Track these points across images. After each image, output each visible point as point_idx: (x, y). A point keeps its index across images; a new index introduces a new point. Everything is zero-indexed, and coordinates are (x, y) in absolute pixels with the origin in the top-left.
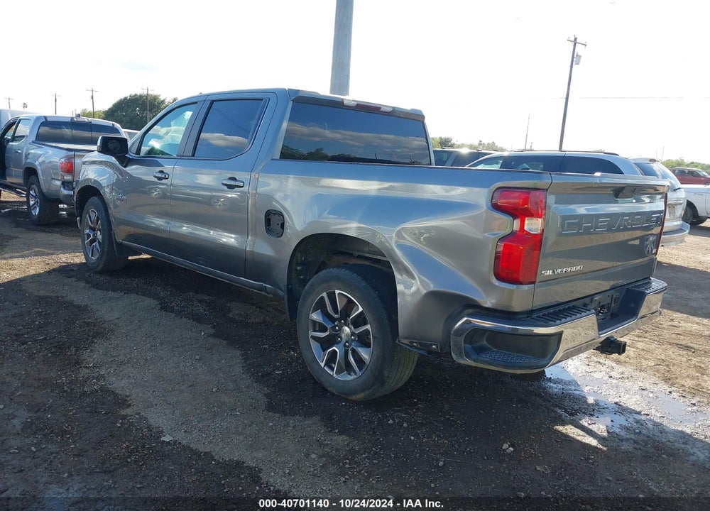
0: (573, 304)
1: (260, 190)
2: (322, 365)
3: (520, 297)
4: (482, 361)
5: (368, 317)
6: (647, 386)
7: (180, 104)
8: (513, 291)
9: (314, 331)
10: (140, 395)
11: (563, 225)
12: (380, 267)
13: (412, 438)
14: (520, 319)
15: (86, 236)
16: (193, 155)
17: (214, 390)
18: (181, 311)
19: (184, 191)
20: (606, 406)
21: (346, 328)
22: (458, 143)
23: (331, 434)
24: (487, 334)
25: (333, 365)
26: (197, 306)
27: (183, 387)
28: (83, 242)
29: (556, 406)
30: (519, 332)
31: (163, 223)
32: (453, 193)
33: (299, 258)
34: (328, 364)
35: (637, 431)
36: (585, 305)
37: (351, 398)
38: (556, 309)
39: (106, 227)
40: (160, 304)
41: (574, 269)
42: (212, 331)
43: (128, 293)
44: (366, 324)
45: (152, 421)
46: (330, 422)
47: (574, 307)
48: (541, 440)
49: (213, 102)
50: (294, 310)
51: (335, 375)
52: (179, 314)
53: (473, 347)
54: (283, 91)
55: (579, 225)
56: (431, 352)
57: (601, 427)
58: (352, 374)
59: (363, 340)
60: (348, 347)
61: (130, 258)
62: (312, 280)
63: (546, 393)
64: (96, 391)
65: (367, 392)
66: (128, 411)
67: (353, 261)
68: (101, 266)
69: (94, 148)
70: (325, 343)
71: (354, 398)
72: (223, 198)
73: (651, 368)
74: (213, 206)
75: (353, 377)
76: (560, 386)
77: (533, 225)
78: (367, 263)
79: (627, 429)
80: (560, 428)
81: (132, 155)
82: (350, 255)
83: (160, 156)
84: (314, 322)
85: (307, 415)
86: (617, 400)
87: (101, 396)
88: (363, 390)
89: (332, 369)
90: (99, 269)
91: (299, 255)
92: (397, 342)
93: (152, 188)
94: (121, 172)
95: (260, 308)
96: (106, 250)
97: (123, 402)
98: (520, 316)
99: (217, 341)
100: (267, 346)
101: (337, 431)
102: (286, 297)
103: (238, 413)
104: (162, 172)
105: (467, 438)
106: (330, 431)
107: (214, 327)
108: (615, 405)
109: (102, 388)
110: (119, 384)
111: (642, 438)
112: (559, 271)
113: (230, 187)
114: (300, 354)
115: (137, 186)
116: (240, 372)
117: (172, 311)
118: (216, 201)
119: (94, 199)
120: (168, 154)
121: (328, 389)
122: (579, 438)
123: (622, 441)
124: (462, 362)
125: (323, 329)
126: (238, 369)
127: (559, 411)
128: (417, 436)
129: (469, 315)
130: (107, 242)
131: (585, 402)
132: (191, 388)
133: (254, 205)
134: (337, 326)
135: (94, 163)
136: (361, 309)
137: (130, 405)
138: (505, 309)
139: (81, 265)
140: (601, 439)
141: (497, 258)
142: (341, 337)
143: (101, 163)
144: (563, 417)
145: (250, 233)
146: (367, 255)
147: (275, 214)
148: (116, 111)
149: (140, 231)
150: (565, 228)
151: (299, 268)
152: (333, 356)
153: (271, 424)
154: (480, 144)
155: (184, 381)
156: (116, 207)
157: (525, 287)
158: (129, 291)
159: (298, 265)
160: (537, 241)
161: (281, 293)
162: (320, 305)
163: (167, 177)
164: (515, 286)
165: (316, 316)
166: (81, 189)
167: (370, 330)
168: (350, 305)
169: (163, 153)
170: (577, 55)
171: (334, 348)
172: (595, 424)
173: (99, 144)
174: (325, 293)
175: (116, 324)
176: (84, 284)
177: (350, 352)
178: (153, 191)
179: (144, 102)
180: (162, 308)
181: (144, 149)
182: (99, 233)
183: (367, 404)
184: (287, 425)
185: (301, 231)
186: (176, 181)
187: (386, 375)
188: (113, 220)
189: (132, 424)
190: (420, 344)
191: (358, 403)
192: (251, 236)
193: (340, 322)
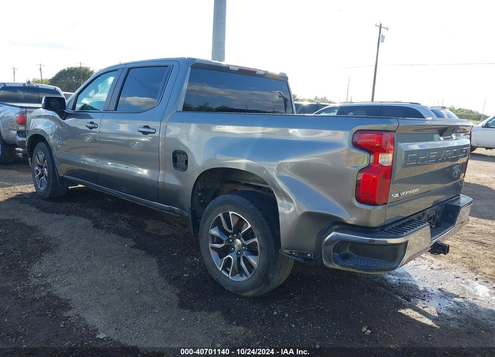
0: (412, 218)
1: (168, 135)
2: (220, 269)
3: (376, 215)
4: (348, 266)
5: (256, 232)
6: (459, 275)
7: (105, 71)
8: (370, 211)
9: (213, 243)
10: (79, 299)
11: (406, 158)
12: (261, 192)
13: (293, 326)
14: (376, 232)
15: (36, 172)
16: (116, 109)
17: (137, 292)
18: (110, 228)
19: (110, 137)
20: (433, 292)
21: (238, 240)
22: (301, 98)
23: (230, 325)
24: (349, 245)
25: (228, 269)
26: (122, 224)
27: (113, 291)
28: (34, 176)
29: (397, 294)
30: (376, 243)
31: (94, 161)
32: (321, 135)
33: (200, 187)
34: (224, 268)
35: (459, 312)
36: (419, 218)
37: (243, 295)
38: (401, 223)
39: (51, 165)
40: (94, 223)
41: (413, 191)
42: (133, 243)
43: (68, 215)
44: (253, 237)
45: (88, 321)
46: (229, 315)
47: (413, 220)
48: (390, 322)
49: (129, 69)
50: (196, 226)
51: (230, 277)
52: (108, 230)
53: (340, 255)
54: (184, 59)
55: (417, 159)
56: (306, 259)
57: (433, 310)
58: (244, 275)
59: (252, 250)
60: (240, 255)
61: (70, 187)
62: (210, 204)
63: (388, 284)
64: (44, 297)
65: (256, 290)
66: (70, 313)
67: (240, 188)
68: (48, 194)
69: (40, 105)
70: (222, 253)
71: (246, 294)
72: (138, 141)
73: (459, 260)
74: (130, 147)
75: (245, 278)
76: (397, 278)
77: (385, 159)
78: (251, 189)
79: (451, 310)
80: (403, 311)
81: (69, 110)
82: (239, 183)
83: (91, 111)
84: (213, 236)
85: (211, 310)
86: (440, 287)
87: (48, 301)
88: (253, 289)
89: (228, 272)
90: (47, 196)
91: (199, 184)
92: (280, 252)
93: (86, 135)
94: (62, 124)
95: (169, 223)
96: (51, 182)
97: (65, 305)
98: (377, 230)
99: (138, 251)
100: (175, 254)
101: (235, 323)
102: (190, 216)
103: (157, 311)
104: (92, 123)
105: (334, 324)
106: (230, 323)
107: (135, 240)
108: (439, 291)
109: (49, 295)
110: (61, 291)
111: (464, 317)
112: (403, 194)
113: (145, 133)
114: (202, 259)
115: (75, 133)
116: (156, 276)
117: (102, 228)
118: (133, 144)
119: (41, 144)
120: (96, 109)
121: (226, 288)
122: (418, 319)
123: (449, 320)
124: (331, 266)
125: (220, 241)
126: (155, 274)
127: (399, 298)
128: (296, 324)
129: (336, 230)
130: (52, 177)
131: (418, 290)
132: (119, 291)
133: (163, 147)
134: (231, 239)
135: (40, 117)
136: (250, 226)
137: (71, 308)
138: (364, 225)
139: (33, 193)
140: (434, 319)
141: (357, 185)
142: (234, 248)
143: (45, 117)
144: (403, 302)
145: (161, 169)
146: (252, 183)
147: (180, 153)
148: (58, 79)
149: (77, 168)
150: (408, 161)
151: (200, 194)
152: (228, 262)
153: (183, 319)
154: (316, 99)
155: (113, 285)
156: (58, 149)
157: (380, 208)
158: (69, 213)
159: (200, 192)
160: (388, 172)
161: (186, 214)
162: (218, 223)
163: (96, 126)
164: (372, 207)
165: (215, 232)
166: (31, 136)
167: (258, 242)
168: (241, 222)
169: (92, 108)
170: (382, 36)
171: (229, 256)
172: (427, 307)
173: (43, 102)
174: (221, 214)
175: (60, 240)
176: (35, 209)
177: (242, 259)
178: (87, 137)
179: (78, 72)
180: (95, 226)
181: (78, 106)
182: (45, 169)
183: (256, 299)
184: (196, 320)
185: (201, 166)
186: (103, 130)
187: (270, 277)
188: (56, 160)
189: (73, 324)
190: (298, 253)
191: (249, 298)
192: (162, 170)
193: (233, 235)
